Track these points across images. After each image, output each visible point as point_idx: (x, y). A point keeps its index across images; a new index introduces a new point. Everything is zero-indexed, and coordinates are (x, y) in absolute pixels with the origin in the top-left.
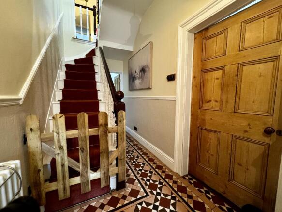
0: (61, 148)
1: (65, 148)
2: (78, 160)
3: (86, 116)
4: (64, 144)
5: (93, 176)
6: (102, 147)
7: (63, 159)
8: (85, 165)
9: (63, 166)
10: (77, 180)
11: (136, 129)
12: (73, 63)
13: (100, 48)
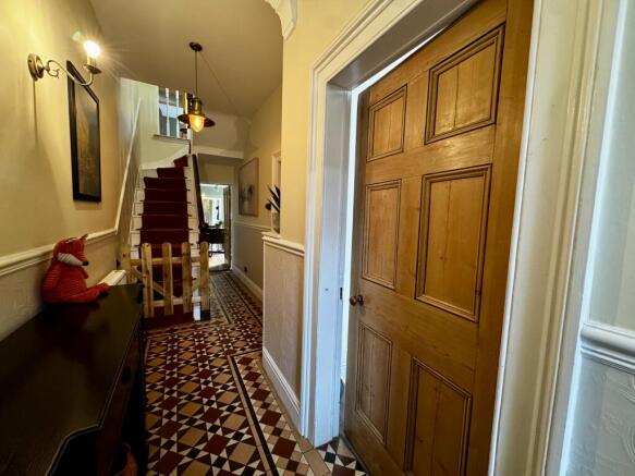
0: (147, 272)
1: (151, 272)
2: (161, 284)
3: (170, 246)
4: (150, 269)
5: (177, 301)
6: (185, 274)
7: (149, 282)
8: (168, 289)
9: (149, 288)
10: (161, 303)
11: (246, 270)
12: (155, 175)
13: (194, 156)
